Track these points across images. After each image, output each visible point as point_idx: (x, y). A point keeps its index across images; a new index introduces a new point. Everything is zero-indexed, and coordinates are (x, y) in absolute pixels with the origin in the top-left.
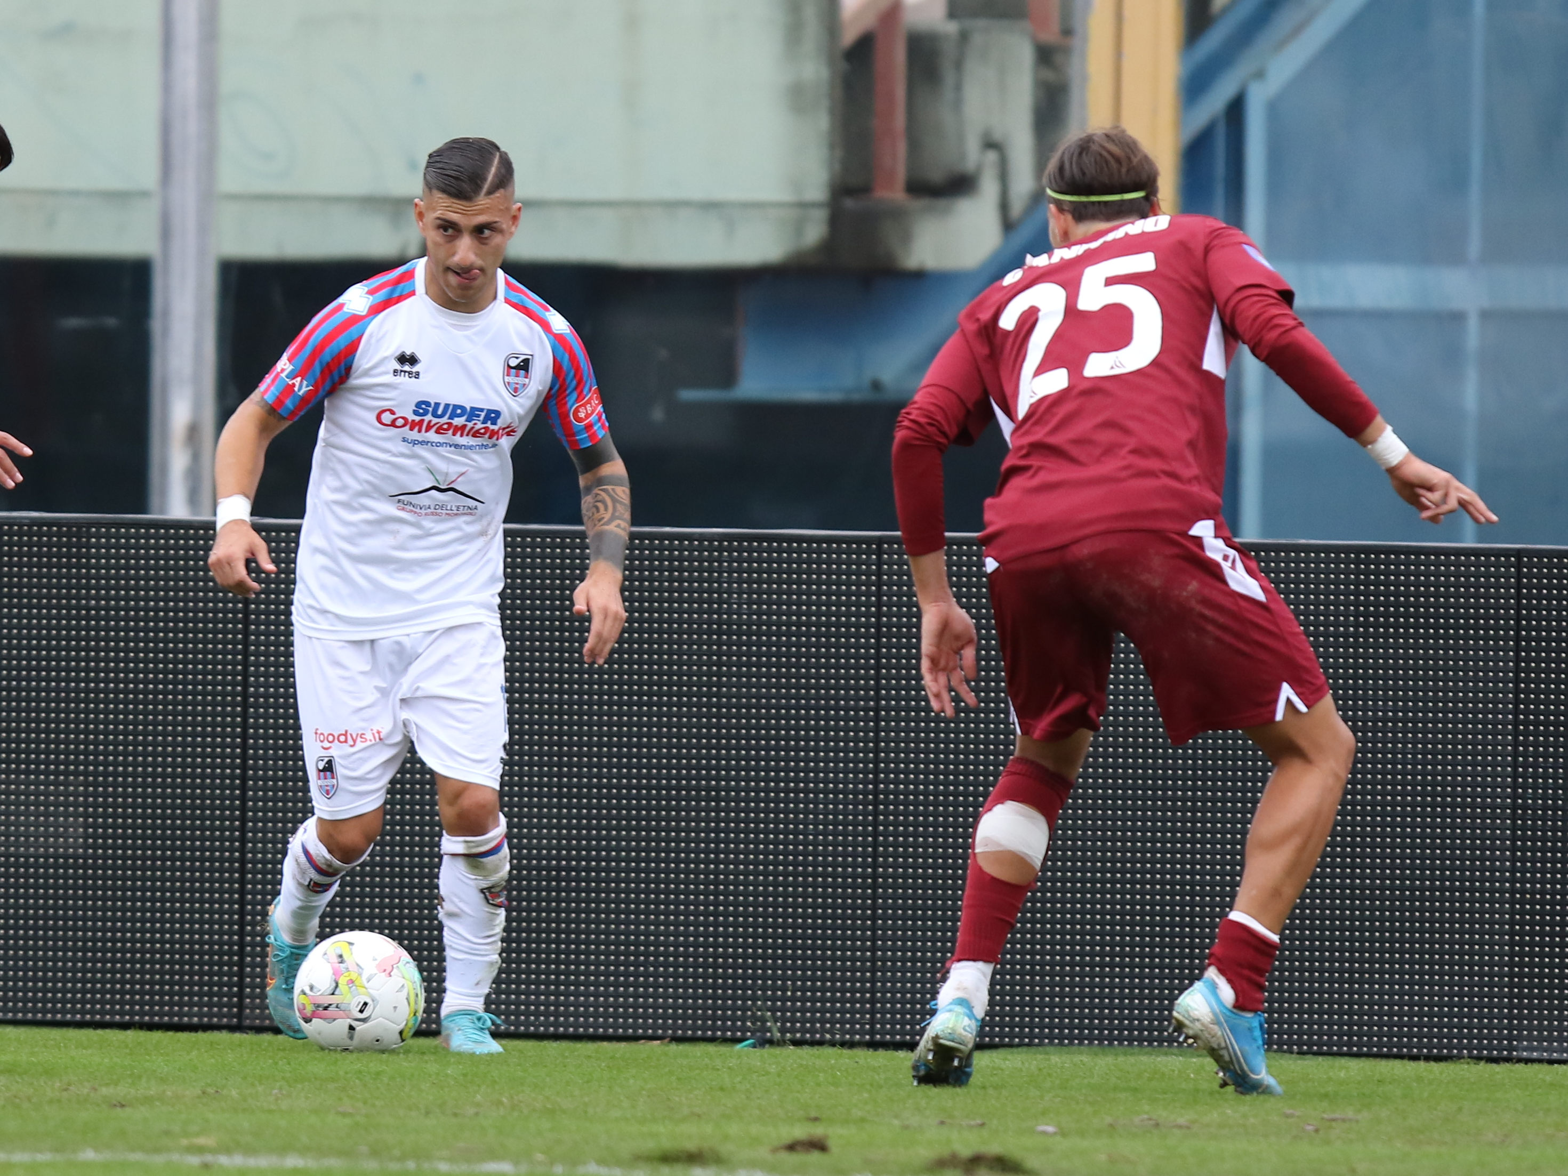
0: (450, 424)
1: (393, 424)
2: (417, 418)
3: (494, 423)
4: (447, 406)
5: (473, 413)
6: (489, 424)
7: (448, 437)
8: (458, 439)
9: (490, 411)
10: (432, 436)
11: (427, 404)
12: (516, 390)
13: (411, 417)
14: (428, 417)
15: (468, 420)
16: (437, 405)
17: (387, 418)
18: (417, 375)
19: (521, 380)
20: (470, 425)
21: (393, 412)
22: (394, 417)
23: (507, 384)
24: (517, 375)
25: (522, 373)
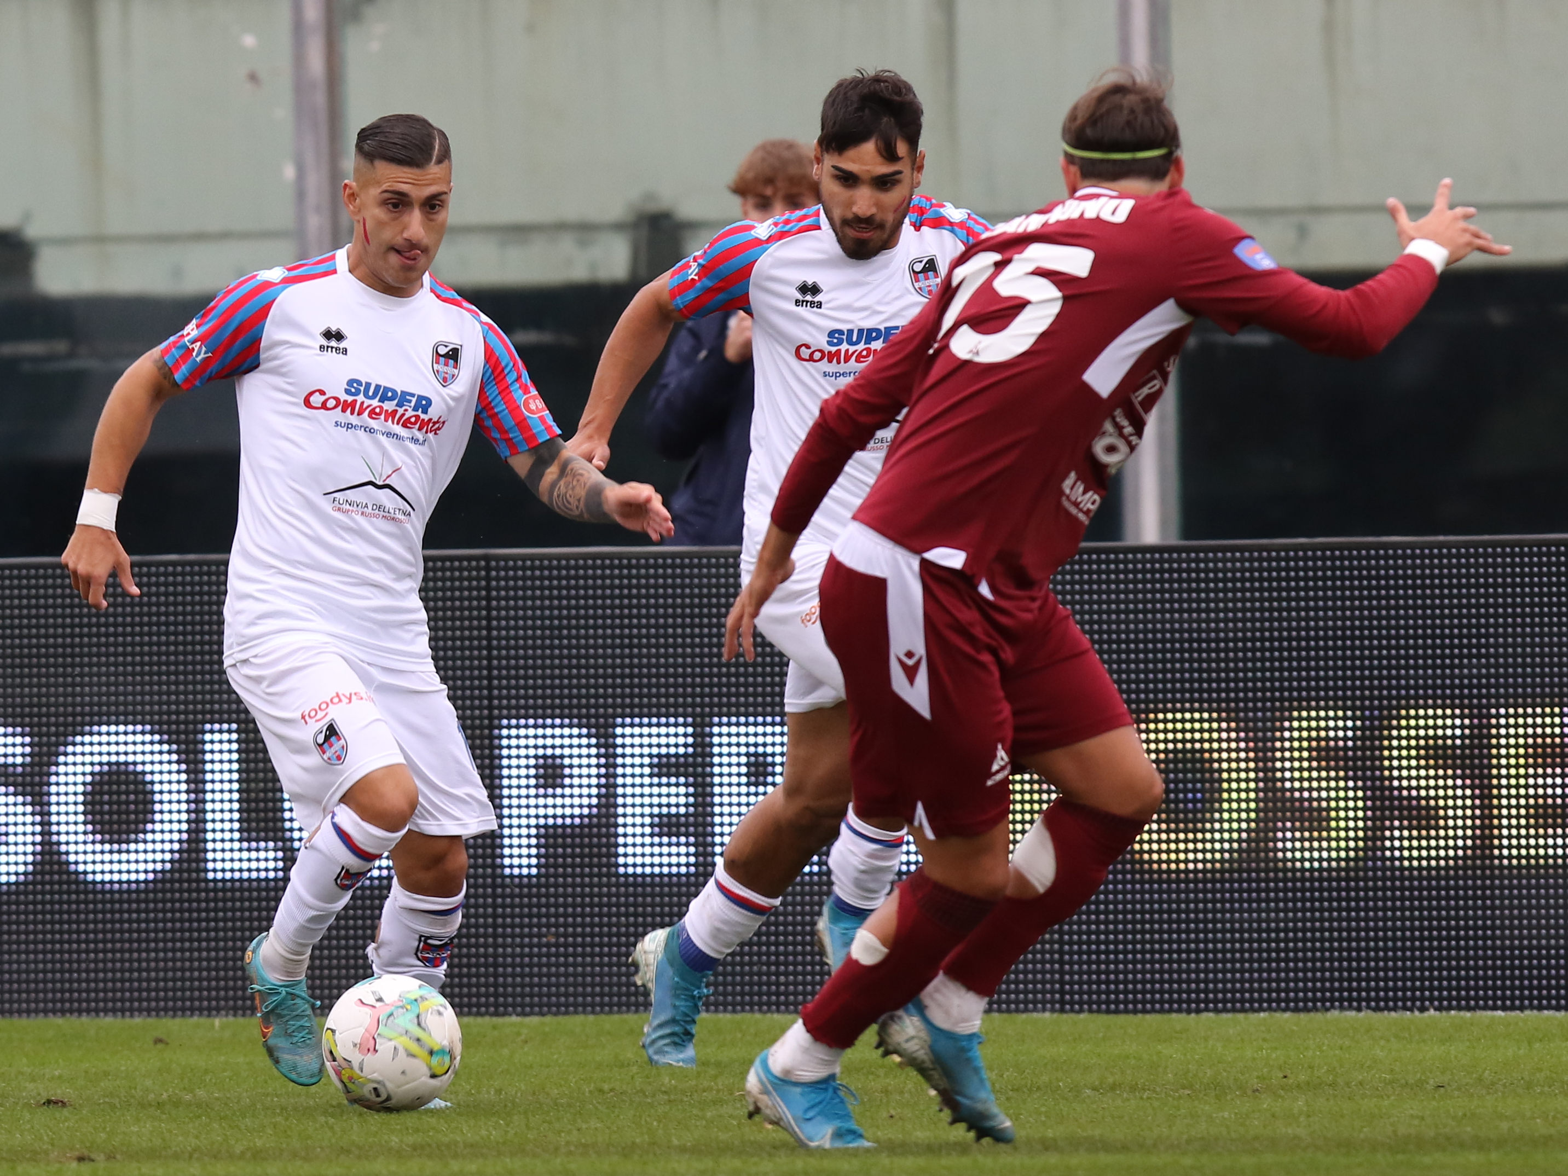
1: (324, 406)
3: (425, 412)
5: (403, 398)
6: (419, 412)
9: (421, 398)
11: (359, 383)
12: (445, 380)
15: (400, 405)
16: (368, 385)
17: (317, 400)
18: (345, 351)
19: (450, 370)
20: (401, 411)
21: (322, 393)
22: (323, 398)
23: (436, 373)
24: (446, 364)
25: (451, 362)
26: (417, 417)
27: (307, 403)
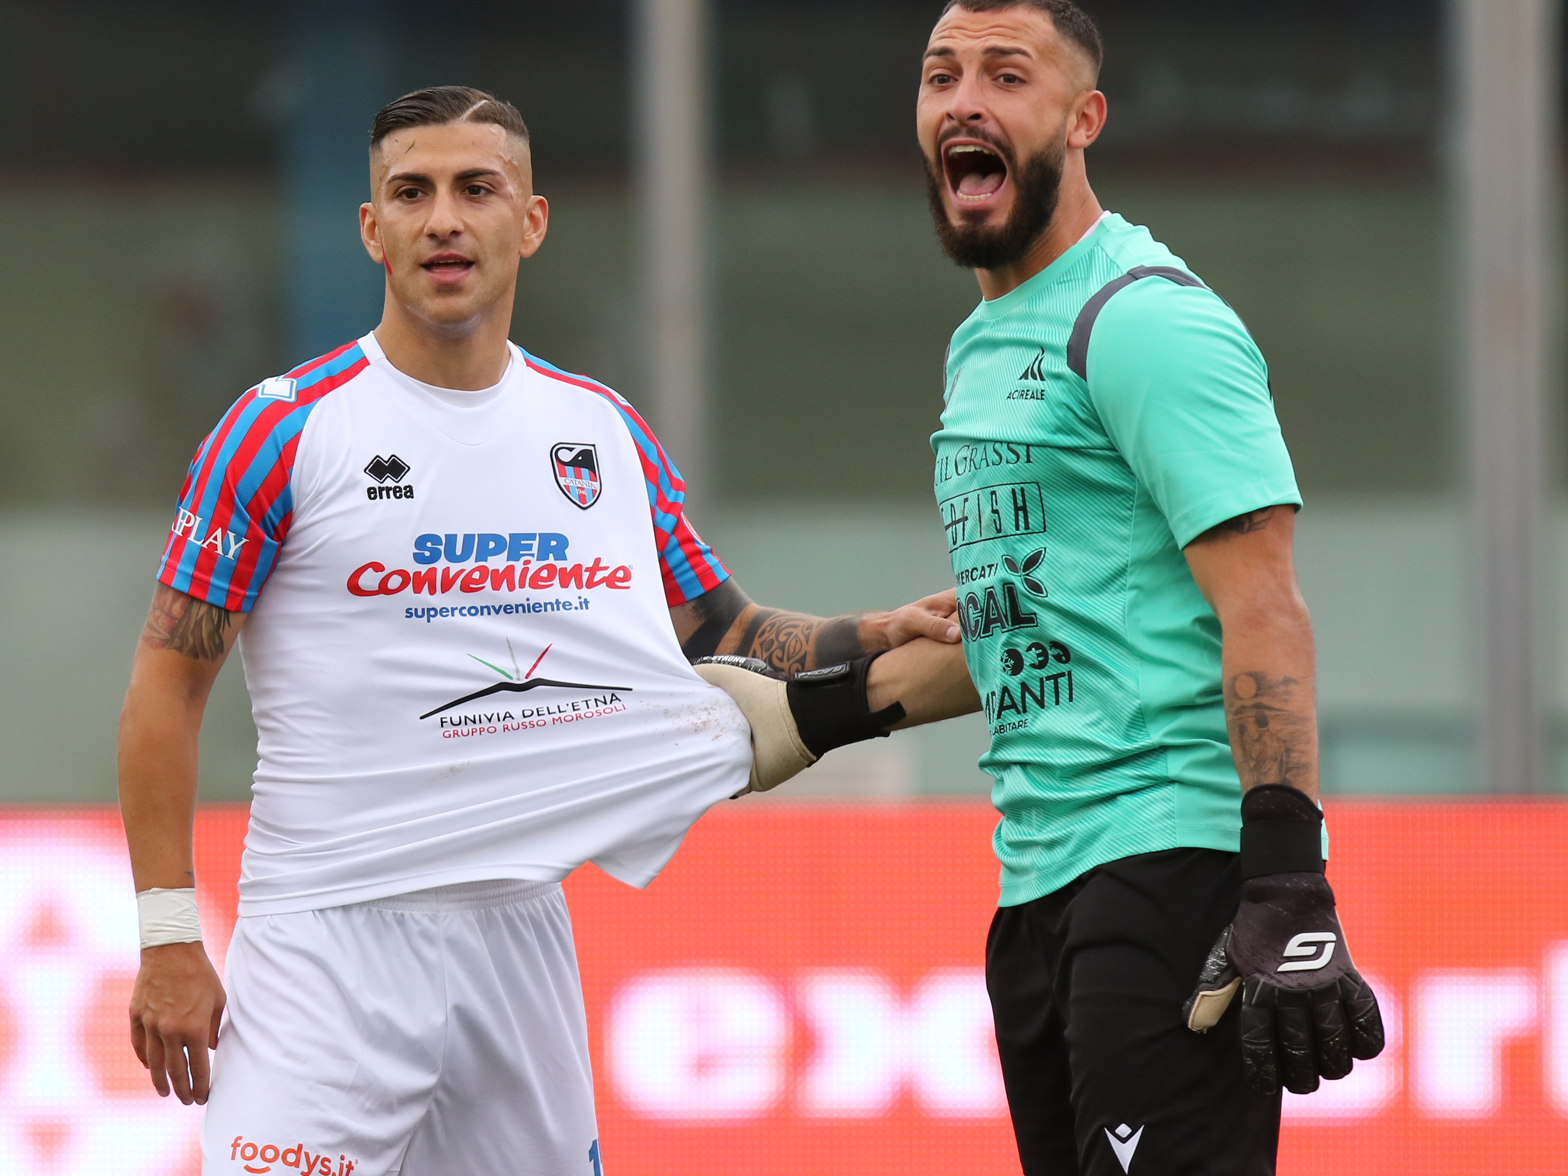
0: (483, 570)
1: (383, 589)
2: (423, 569)
3: (561, 557)
4: (468, 539)
5: (518, 544)
6: (551, 560)
7: (488, 595)
8: (504, 595)
9: (545, 538)
10: (455, 597)
11: (435, 539)
12: (583, 499)
13: (413, 568)
14: (441, 564)
15: (513, 558)
16: (451, 539)
17: (370, 580)
18: (409, 492)
19: (586, 483)
20: (519, 566)
21: (377, 567)
22: (382, 575)
23: (565, 491)
24: (578, 476)
25: (585, 472)
26: (551, 568)
27: (354, 588)
